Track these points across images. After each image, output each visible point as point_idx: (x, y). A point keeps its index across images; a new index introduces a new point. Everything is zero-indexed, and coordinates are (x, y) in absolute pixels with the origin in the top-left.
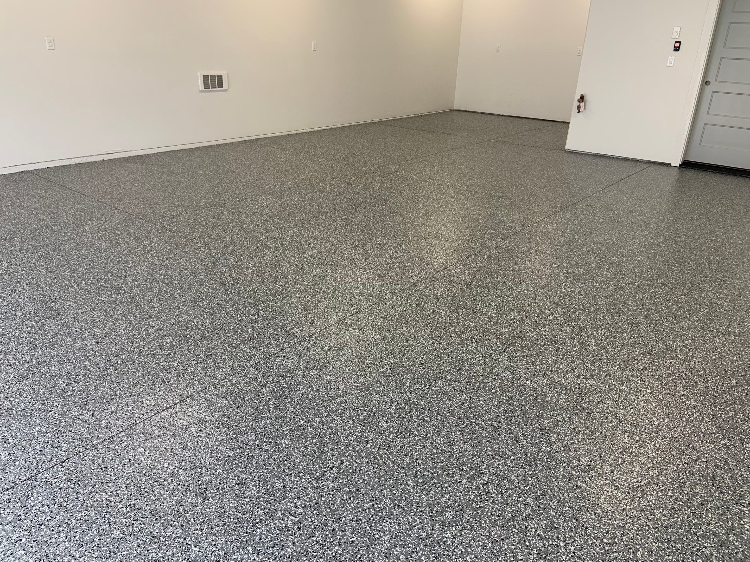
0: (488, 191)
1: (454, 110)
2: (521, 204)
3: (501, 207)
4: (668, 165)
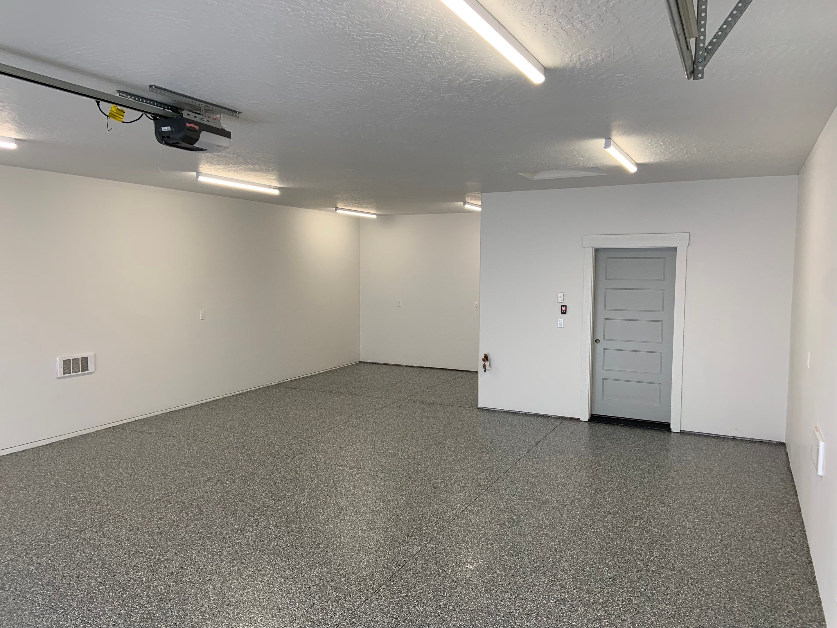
0: (406, 471)
1: (361, 362)
2: (443, 486)
3: (422, 494)
4: (578, 420)
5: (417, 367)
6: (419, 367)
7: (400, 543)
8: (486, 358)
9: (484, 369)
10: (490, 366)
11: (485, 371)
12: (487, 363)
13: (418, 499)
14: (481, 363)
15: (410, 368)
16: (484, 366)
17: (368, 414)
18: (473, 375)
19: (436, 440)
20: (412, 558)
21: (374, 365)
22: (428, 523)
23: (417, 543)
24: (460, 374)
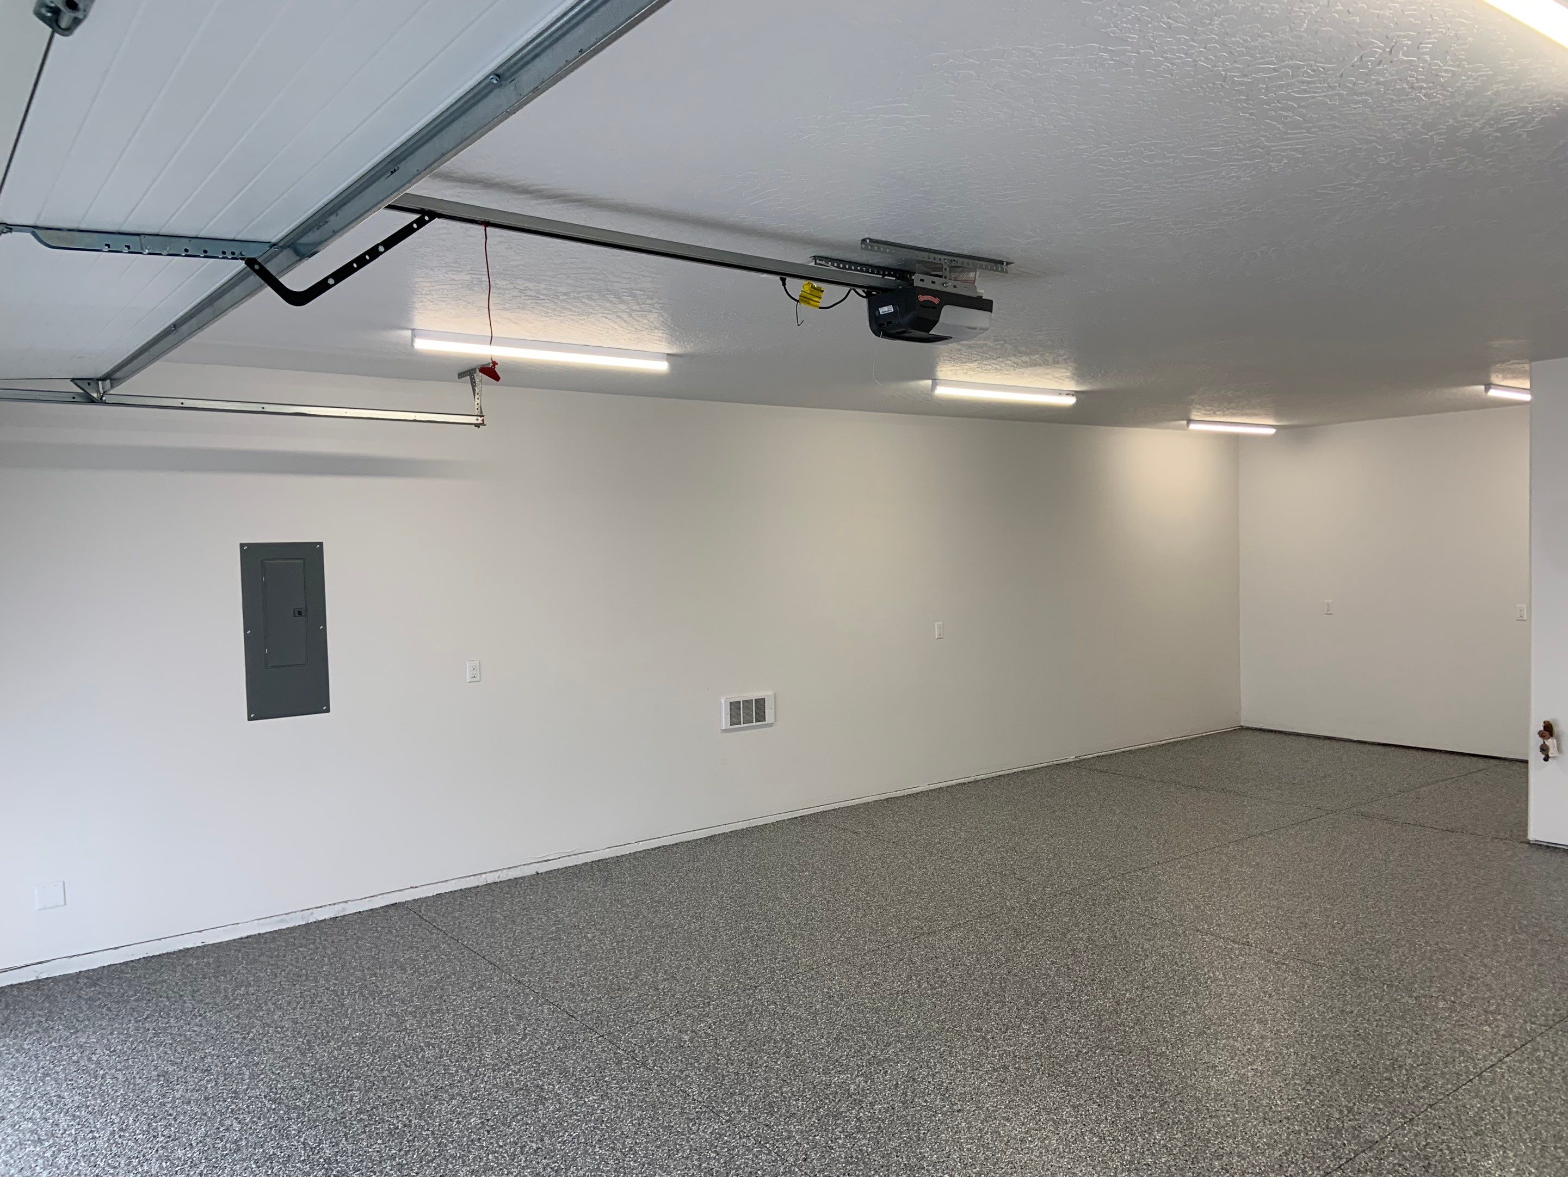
0: (1353, 963)
1: (1242, 728)
2: (1441, 1005)
3: (1392, 1015)
5: (1373, 744)
6: (1379, 744)
7: (1341, 1112)
8: (1548, 730)
9: (1543, 756)
10: (1559, 749)
11: (1546, 759)
12: (1551, 742)
13: (1382, 1026)
14: (1536, 741)
15: (1355, 745)
16: (1544, 749)
17: (1262, 834)
18: (1516, 766)
19: (1424, 904)
20: (1371, 1148)
21: (1273, 736)
22: (1408, 1080)
23: (1382, 1119)
24: (1481, 763)
